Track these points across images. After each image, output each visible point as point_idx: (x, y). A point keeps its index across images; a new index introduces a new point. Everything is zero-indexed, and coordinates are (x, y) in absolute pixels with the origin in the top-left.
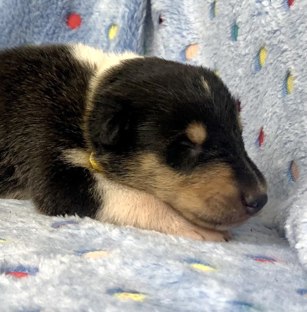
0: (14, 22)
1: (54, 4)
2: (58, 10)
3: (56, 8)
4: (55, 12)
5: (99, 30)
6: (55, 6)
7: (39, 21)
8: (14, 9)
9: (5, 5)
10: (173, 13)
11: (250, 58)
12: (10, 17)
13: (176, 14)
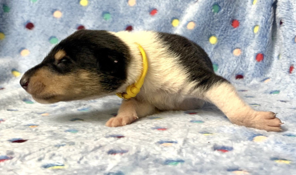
0: (206, 24)
1: (225, 15)
3: (227, 17)
4: (226, 19)
5: (249, 28)
7: (218, 24)
8: (206, 18)
9: (201, 16)
10: (288, 19)
12: (204, 22)
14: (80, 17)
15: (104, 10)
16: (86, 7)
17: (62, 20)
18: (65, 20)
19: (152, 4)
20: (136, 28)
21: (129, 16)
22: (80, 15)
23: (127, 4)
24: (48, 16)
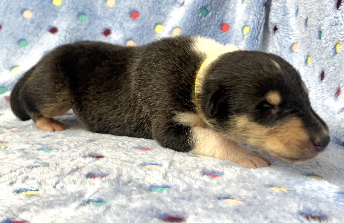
0: (192, 30)
1: (213, 19)
2: (215, 22)
3: (214, 21)
4: (214, 23)
5: (238, 30)
6: (214, 20)
7: (205, 29)
8: (192, 22)
9: (187, 21)
10: (284, 25)
11: (330, 49)
12: (190, 27)
13: (286, 26)
14: (52, 18)
15: (80, 10)
16: (60, 7)
17: (32, 22)
18: (36, 21)
19: (132, 5)
20: (115, 31)
21: (107, 18)
22: (53, 16)
23: (106, 5)
24: (17, 16)
